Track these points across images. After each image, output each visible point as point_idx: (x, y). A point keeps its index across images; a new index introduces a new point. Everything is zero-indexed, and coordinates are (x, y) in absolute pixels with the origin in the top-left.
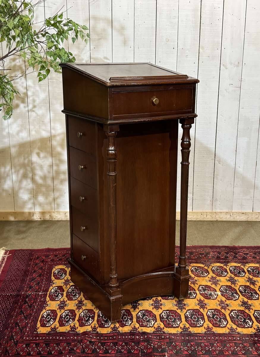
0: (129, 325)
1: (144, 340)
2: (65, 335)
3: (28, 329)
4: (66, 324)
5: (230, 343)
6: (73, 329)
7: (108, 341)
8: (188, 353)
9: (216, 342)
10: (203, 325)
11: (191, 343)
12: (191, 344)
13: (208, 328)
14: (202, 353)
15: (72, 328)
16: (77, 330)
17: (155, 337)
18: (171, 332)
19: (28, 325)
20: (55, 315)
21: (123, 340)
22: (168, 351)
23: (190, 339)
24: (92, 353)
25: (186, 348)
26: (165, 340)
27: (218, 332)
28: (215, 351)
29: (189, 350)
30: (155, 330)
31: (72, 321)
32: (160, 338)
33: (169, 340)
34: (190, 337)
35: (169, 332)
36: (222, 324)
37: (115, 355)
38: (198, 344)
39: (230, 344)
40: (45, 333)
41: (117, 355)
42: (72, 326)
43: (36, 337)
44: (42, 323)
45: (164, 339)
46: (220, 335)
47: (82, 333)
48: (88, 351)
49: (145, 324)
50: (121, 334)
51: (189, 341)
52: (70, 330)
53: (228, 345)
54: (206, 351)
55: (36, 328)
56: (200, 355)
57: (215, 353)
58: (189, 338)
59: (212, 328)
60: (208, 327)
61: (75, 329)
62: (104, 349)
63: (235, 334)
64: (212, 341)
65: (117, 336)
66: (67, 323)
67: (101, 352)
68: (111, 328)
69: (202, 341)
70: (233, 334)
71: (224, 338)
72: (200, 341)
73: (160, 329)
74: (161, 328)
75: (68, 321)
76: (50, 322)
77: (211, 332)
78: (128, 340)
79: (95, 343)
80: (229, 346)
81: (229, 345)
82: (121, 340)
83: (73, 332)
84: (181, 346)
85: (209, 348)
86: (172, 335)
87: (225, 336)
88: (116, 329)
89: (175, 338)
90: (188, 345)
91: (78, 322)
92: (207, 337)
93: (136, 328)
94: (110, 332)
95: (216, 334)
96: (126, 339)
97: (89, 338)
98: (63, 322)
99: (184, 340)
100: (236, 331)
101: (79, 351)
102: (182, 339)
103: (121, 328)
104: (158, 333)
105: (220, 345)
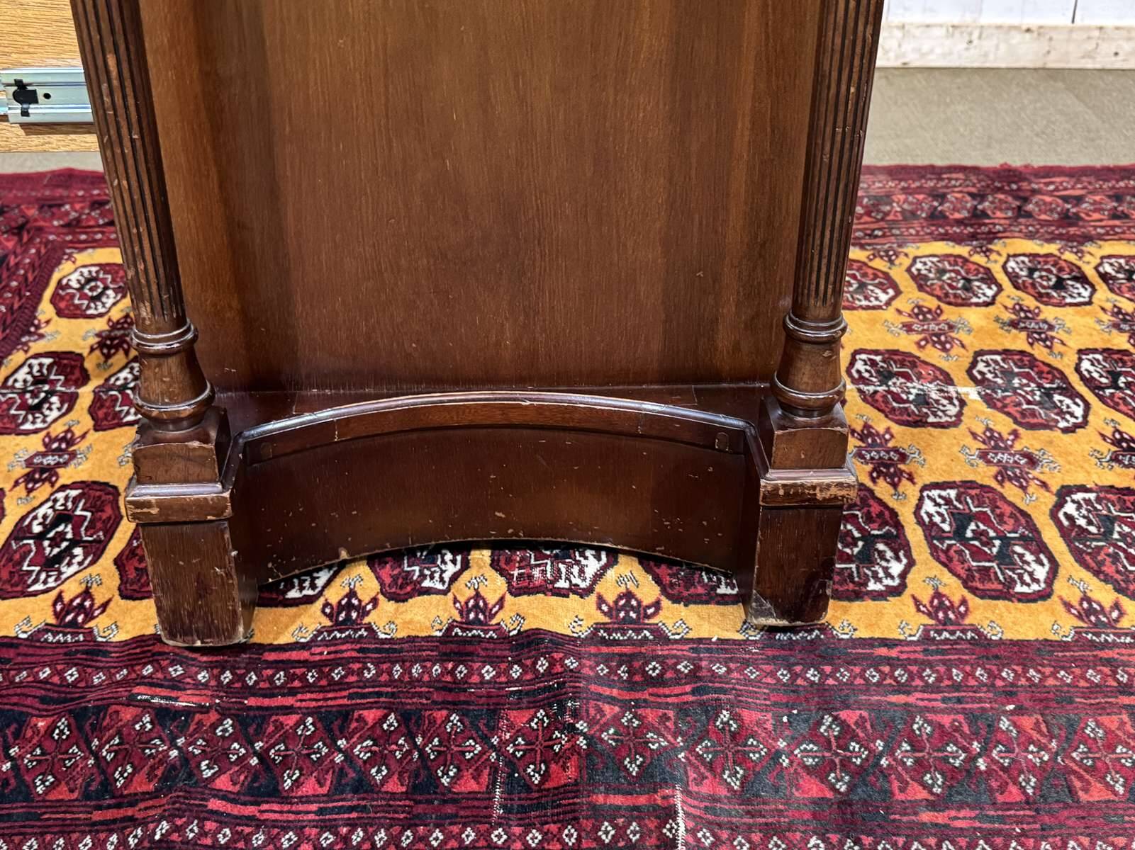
0: (440, 586)
1: (527, 693)
2: (6, 662)
4: (36, 581)
5: (1101, 709)
6: (69, 618)
7: (289, 701)
8: (830, 795)
9: (1011, 707)
10: (904, 585)
11: (843, 714)
12: (843, 724)
13: (941, 603)
14: (923, 794)
15: (68, 608)
16: (100, 625)
17: (603, 670)
18: (706, 636)
21: (393, 695)
22: (692, 775)
23: (831, 681)
24: (154, 795)
25: (808, 752)
26: (667, 691)
27: (1009, 636)
28: (1012, 772)
29: (833, 769)
30: (607, 620)
31: (80, 564)
32: (638, 678)
33: (693, 692)
34: (828, 669)
35: (691, 635)
36: (1021, 576)
37: (321, 811)
38: (886, 717)
39: (1104, 719)
41: (332, 811)
42: (66, 600)
45: (659, 681)
46: (1022, 652)
47: (125, 643)
48: (129, 779)
49: (544, 572)
50: (379, 651)
51: (826, 699)
52: (52, 620)
53: (1092, 724)
54: (951, 775)
56: (913, 807)
57: (1014, 793)
58: (824, 676)
59: (964, 602)
60: (938, 595)
61: (90, 616)
62: (254, 761)
63: (1115, 645)
64: (980, 700)
65: (356, 666)
66: (43, 576)
67: (223, 783)
68: (327, 604)
69: (911, 699)
70: (1106, 645)
71: (1054, 675)
72: (900, 699)
73: (633, 615)
74: (639, 603)
75: (58, 559)
77: (964, 632)
78: (420, 695)
79: (198, 717)
80: (1101, 733)
81: (1099, 725)
82: (379, 694)
83: (69, 638)
84: (776, 740)
85: (965, 750)
86: (709, 650)
87: (1058, 660)
88: (354, 615)
89: (735, 675)
90: (822, 729)
91: (114, 568)
92: (942, 669)
93: (485, 604)
94: (316, 636)
95: (995, 650)
96: (413, 682)
97: (161, 686)
98: (20, 563)
99: (791, 687)
100: (1117, 621)
101: (72, 791)
102: (779, 680)
103: (387, 606)
104: (617, 643)
105: (1037, 726)
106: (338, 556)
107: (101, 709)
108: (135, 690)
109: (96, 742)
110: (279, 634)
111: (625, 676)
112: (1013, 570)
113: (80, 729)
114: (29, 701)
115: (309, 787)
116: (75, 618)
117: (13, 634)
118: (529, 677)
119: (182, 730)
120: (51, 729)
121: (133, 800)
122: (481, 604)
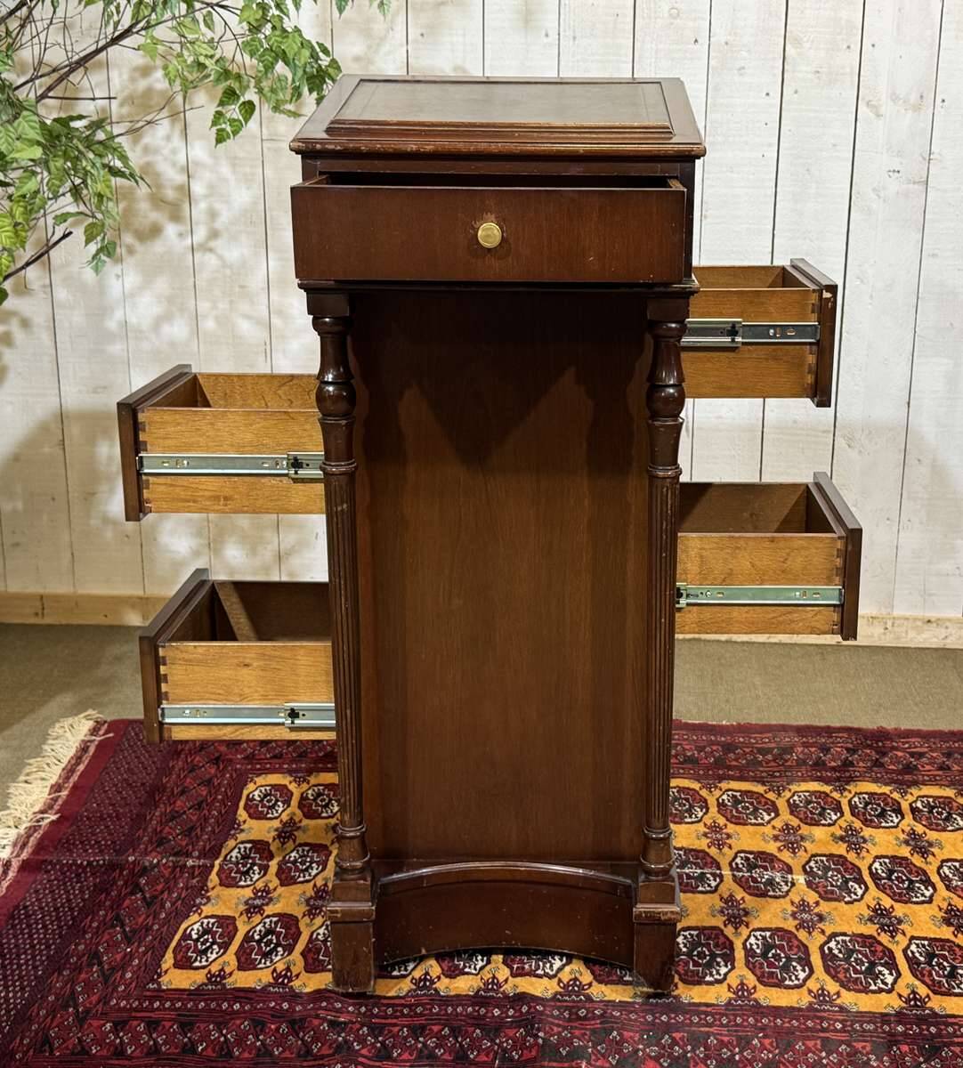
0: (474, 972)
1: (516, 1022)
2: (251, 999)
3: (129, 975)
4: (260, 962)
5: (809, 1038)
6: (280, 980)
7: (394, 1021)
9: (761, 1035)
10: (725, 979)
11: (674, 1035)
12: (673, 1039)
13: (743, 987)
15: (279, 976)
16: (296, 984)
17: (556, 1013)
19: (131, 959)
20: (229, 933)
21: (447, 1020)
22: (593, 1057)
23: (673, 1021)
24: (333, 1055)
25: (653, 1050)
26: (587, 1023)
27: (772, 1004)
28: (751, 1061)
29: (663, 1056)
30: (562, 990)
31: (282, 955)
32: (573, 1017)
33: (601, 1023)
34: (673, 1016)
35: (606, 999)
36: (790, 977)
38: (696, 1036)
39: (808, 1042)
40: (185, 990)
42: (278, 972)
43: (152, 999)
44: (179, 958)
45: (585, 1018)
46: (777, 1011)
47: (310, 993)
48: (320, 1049)
49: (531, 966)
50: (440, 1000)
51: (668, 1029)
52: (272, 981)
53: (800, 1044)
54: (721, 1061)
55: (157, 972)
58: (670, 1018)
59: (755, 988)
60: (742, 984)
61: (290, 980)
62: (379, 1045)
63: (828, 1010)
64: (748, 1031)
65: (429, 1007)
66: (263, 961)
67: (364, 1052)
68: (413, 978)
69: (711, 1030)
70: (824, 1011)
71: (789, 1022)
72: (707, 1029)
73: (576, 988)
74: (581, 983)
75: (270, 952)
76: (209, 955)
77: (749, 1001)
79: (350, 1025)
80: (803, 1048)
81: (803, 1044)
82: (440, 1019)
83: (281, 990)
84: (638, 1045)
85: (731, 1051)
86: (612, 1006)
87: (795, 1015)
88: (428, 984)
89: (624, 1016)
90: (663, 1041)
91: (301, 957)
92: (732, 1017)
93: (498, 981)
94: (407, 993)
95: (761, 1010)
96: (457, 1014)
97: (331, 1011)
98: (251, 955)
99: (653, 1024)
100: (835, 1000)
101: (292, 1054)
102: (646, 1020)
103: (445, 981)
104: (566, 1001)
105: (771, 1044)
106: (420, 951)
107: (303, 1020)
108: (319, 1012)
109: (301, 1034)
110: (390, 991)
111: (567, 1016)
112: (787, 974)
113: (293, 1028)
114: (266, 1016)
115: (406, 1056)
116: (283, 981)
117: (253, 986)
118: (517, 1014)
119: (343, 1030)
120: (277, 1029)
121: (322, 1057)
122: (496, 981)
